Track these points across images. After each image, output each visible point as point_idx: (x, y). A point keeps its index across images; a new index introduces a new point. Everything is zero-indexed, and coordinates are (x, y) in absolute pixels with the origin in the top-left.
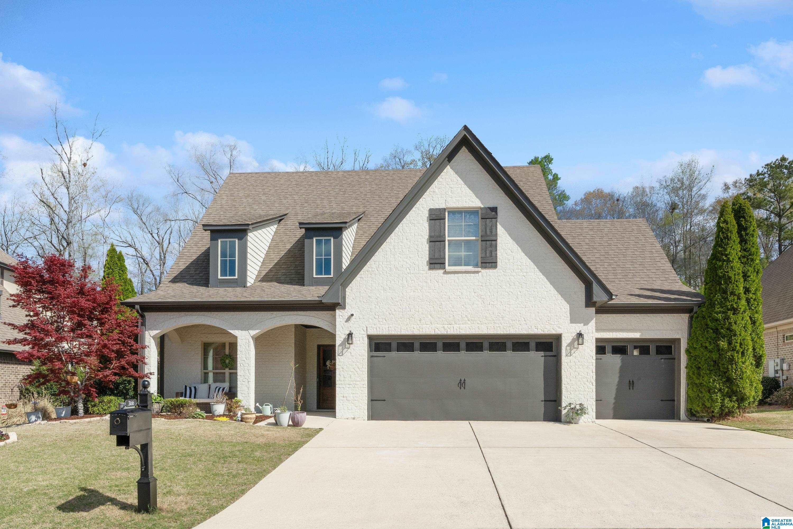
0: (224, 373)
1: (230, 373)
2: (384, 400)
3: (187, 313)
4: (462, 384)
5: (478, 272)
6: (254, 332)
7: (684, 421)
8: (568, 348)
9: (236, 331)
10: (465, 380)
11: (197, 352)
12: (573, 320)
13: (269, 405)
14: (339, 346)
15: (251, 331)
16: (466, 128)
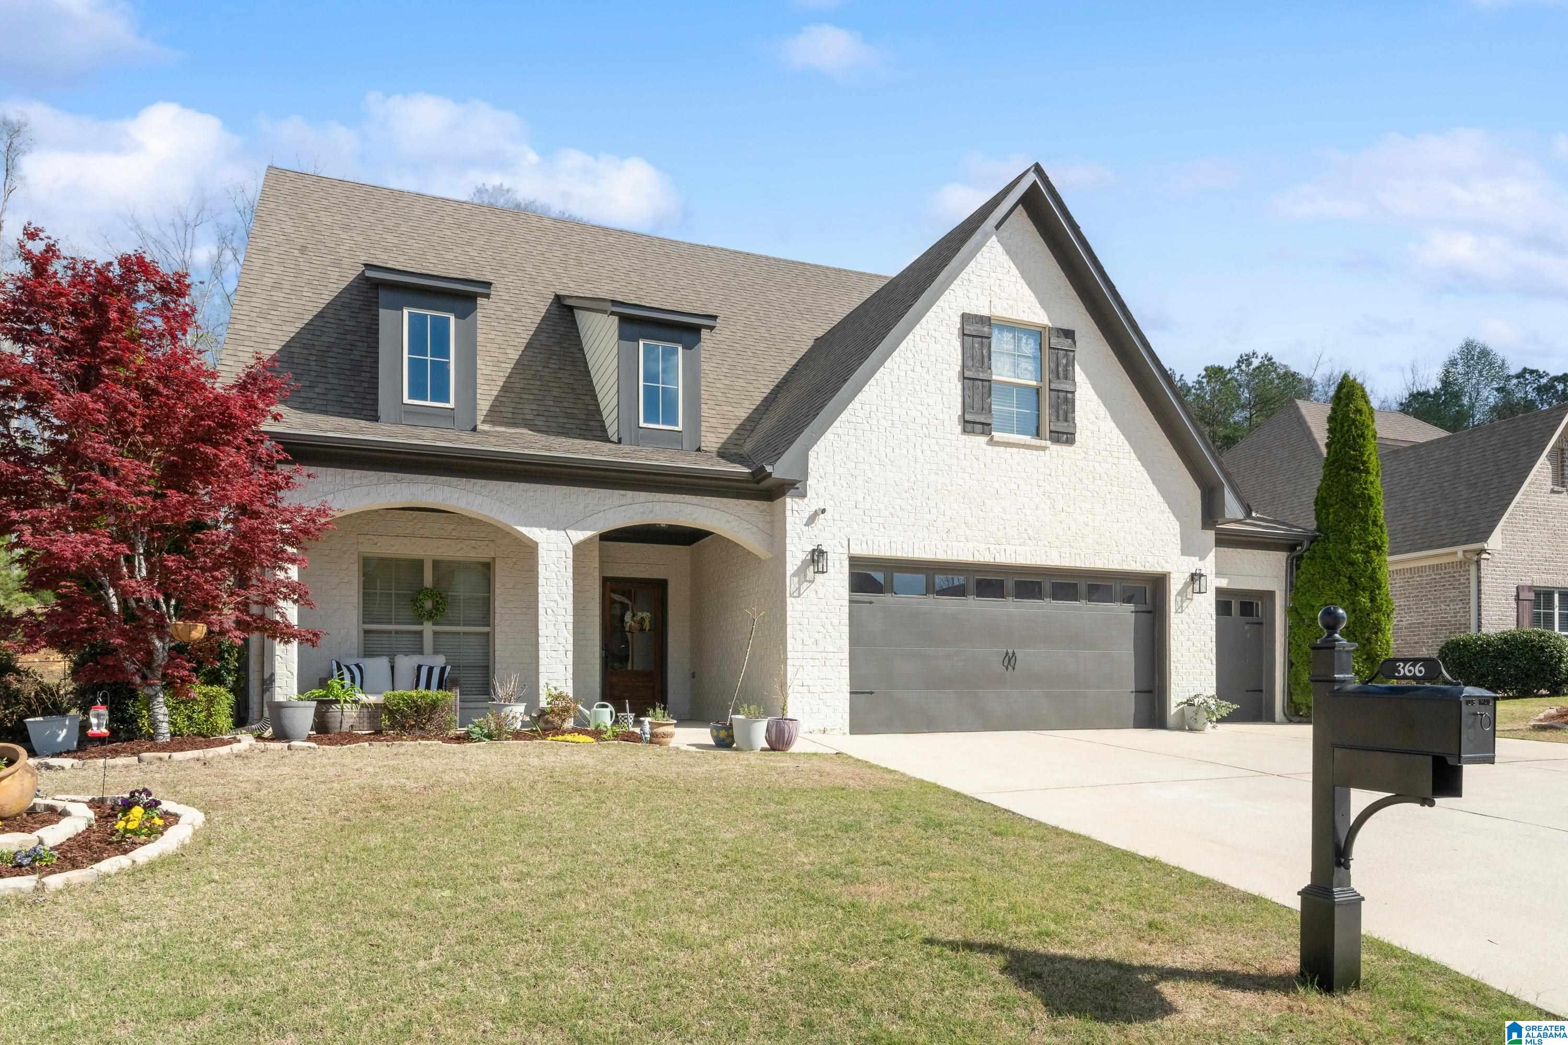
0: (420, 633)
1: (435, 633)
2: (871, 693)
3: (400, 475)
4: (1010, 660)
5: (1044, 449)
6: (579, 536)
7: (1281, 723)
8: (1179, 598)
9: (534, 529)
10: (1014, 653)
11: (346, 580)
12: (1186, 550)
13: (606, 707)
14: (794, 575)
15: (573, 532)
16: (1038, 169)
